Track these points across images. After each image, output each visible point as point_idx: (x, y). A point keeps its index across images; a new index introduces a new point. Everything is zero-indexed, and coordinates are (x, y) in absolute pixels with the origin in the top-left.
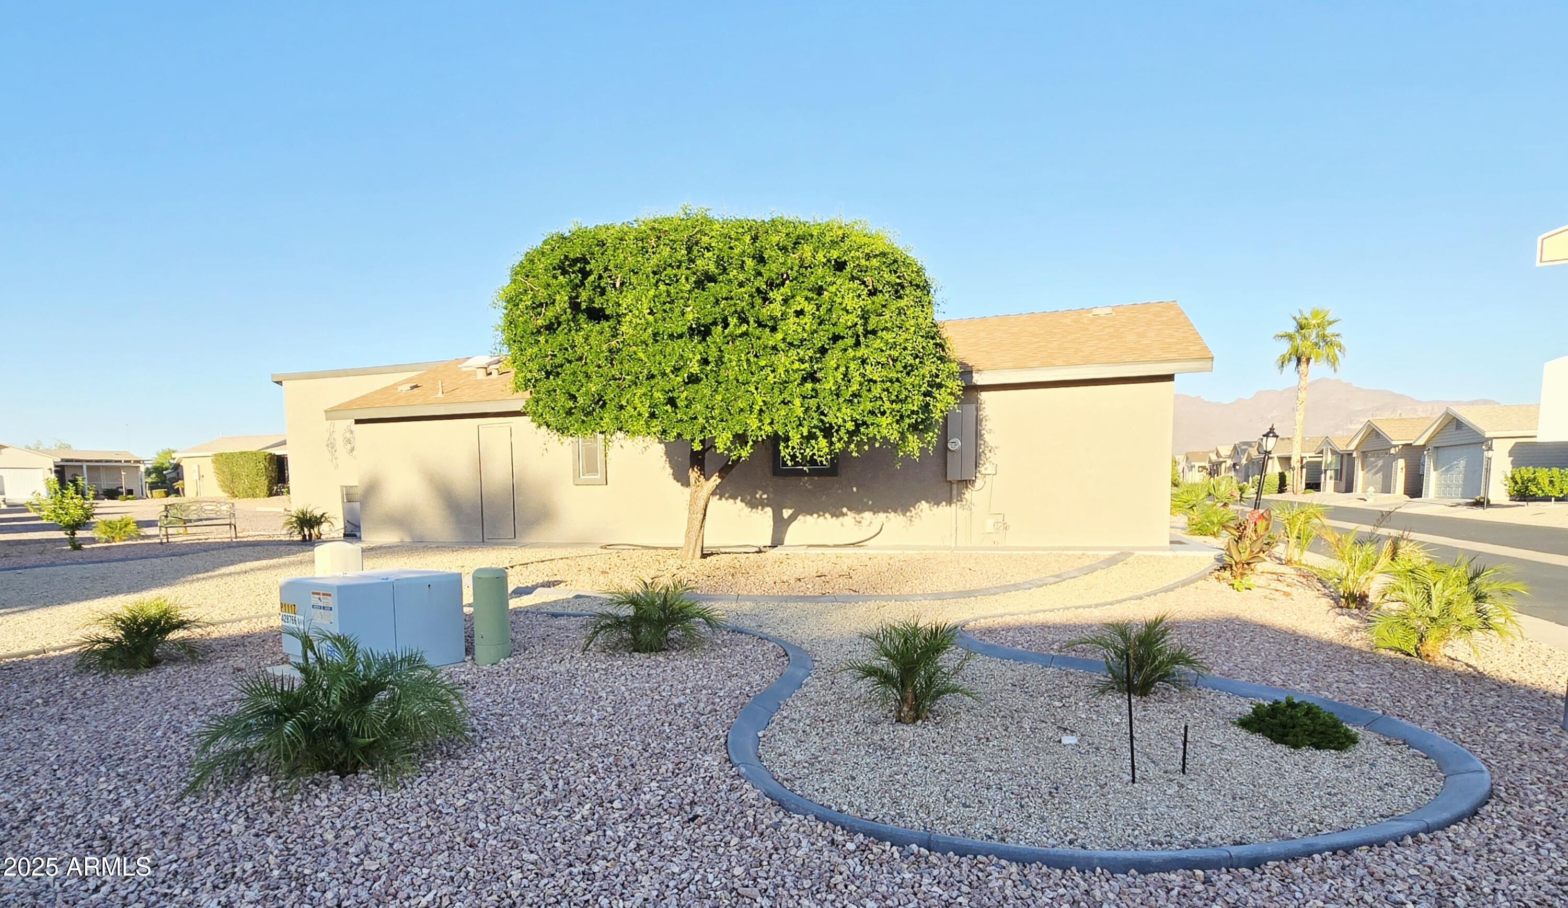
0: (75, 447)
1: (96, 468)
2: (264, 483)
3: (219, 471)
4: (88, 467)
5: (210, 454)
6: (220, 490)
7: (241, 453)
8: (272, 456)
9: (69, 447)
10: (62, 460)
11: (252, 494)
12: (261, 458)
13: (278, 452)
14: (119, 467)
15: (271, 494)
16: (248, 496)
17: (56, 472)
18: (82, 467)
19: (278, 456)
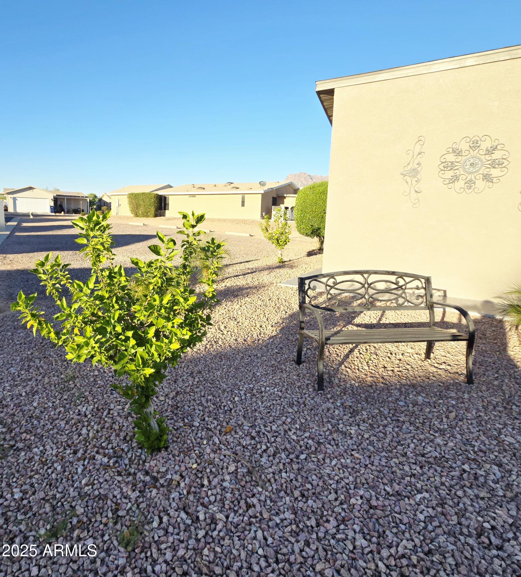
0: (61, 190)
1: (71, 199)
2: (153, 210)
3: (130, 203)
4: (67, 199)
5: (127, 194)
6: (130, 212)
7: (143, 193)
8: (158, 195)
9: (58, 190)
10: (57, 195)
11: (146, 215)
12: (153, 196)
13: (160, 193)
14: (79, 199)
15: (156, 216)
16: (144, 216)
17: (54, 200)
18: (64, 199)
19: (160, 195)
